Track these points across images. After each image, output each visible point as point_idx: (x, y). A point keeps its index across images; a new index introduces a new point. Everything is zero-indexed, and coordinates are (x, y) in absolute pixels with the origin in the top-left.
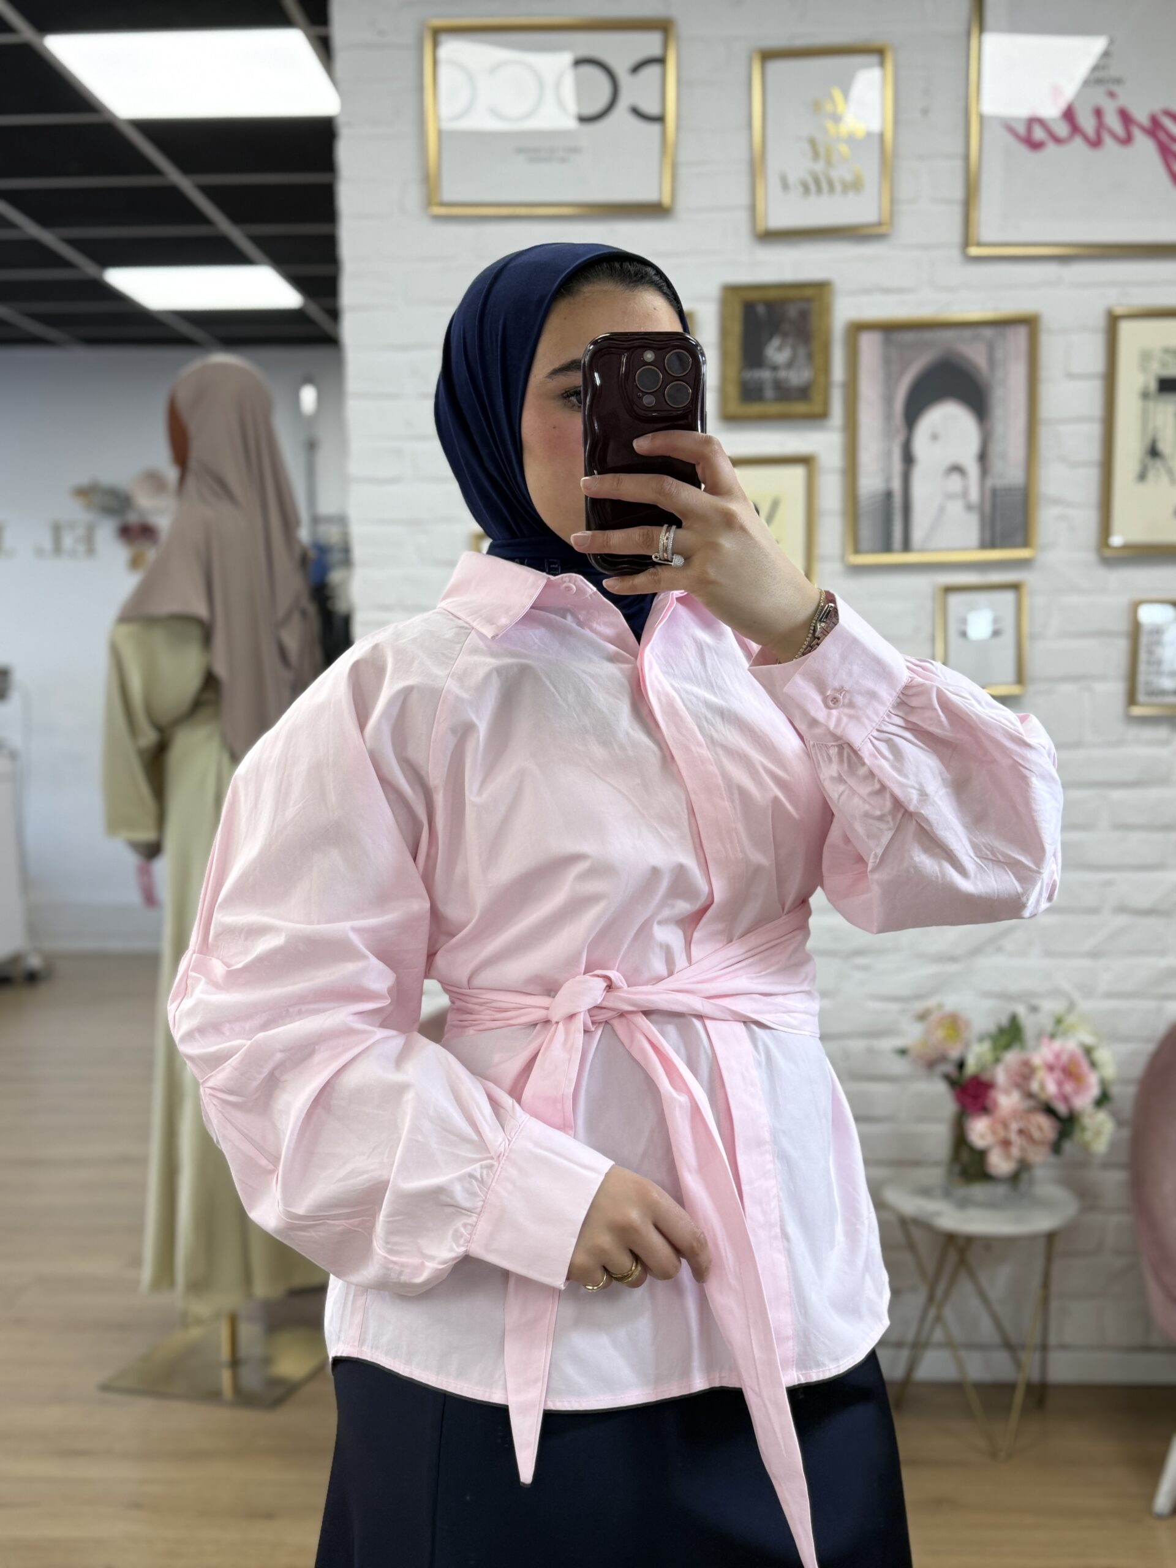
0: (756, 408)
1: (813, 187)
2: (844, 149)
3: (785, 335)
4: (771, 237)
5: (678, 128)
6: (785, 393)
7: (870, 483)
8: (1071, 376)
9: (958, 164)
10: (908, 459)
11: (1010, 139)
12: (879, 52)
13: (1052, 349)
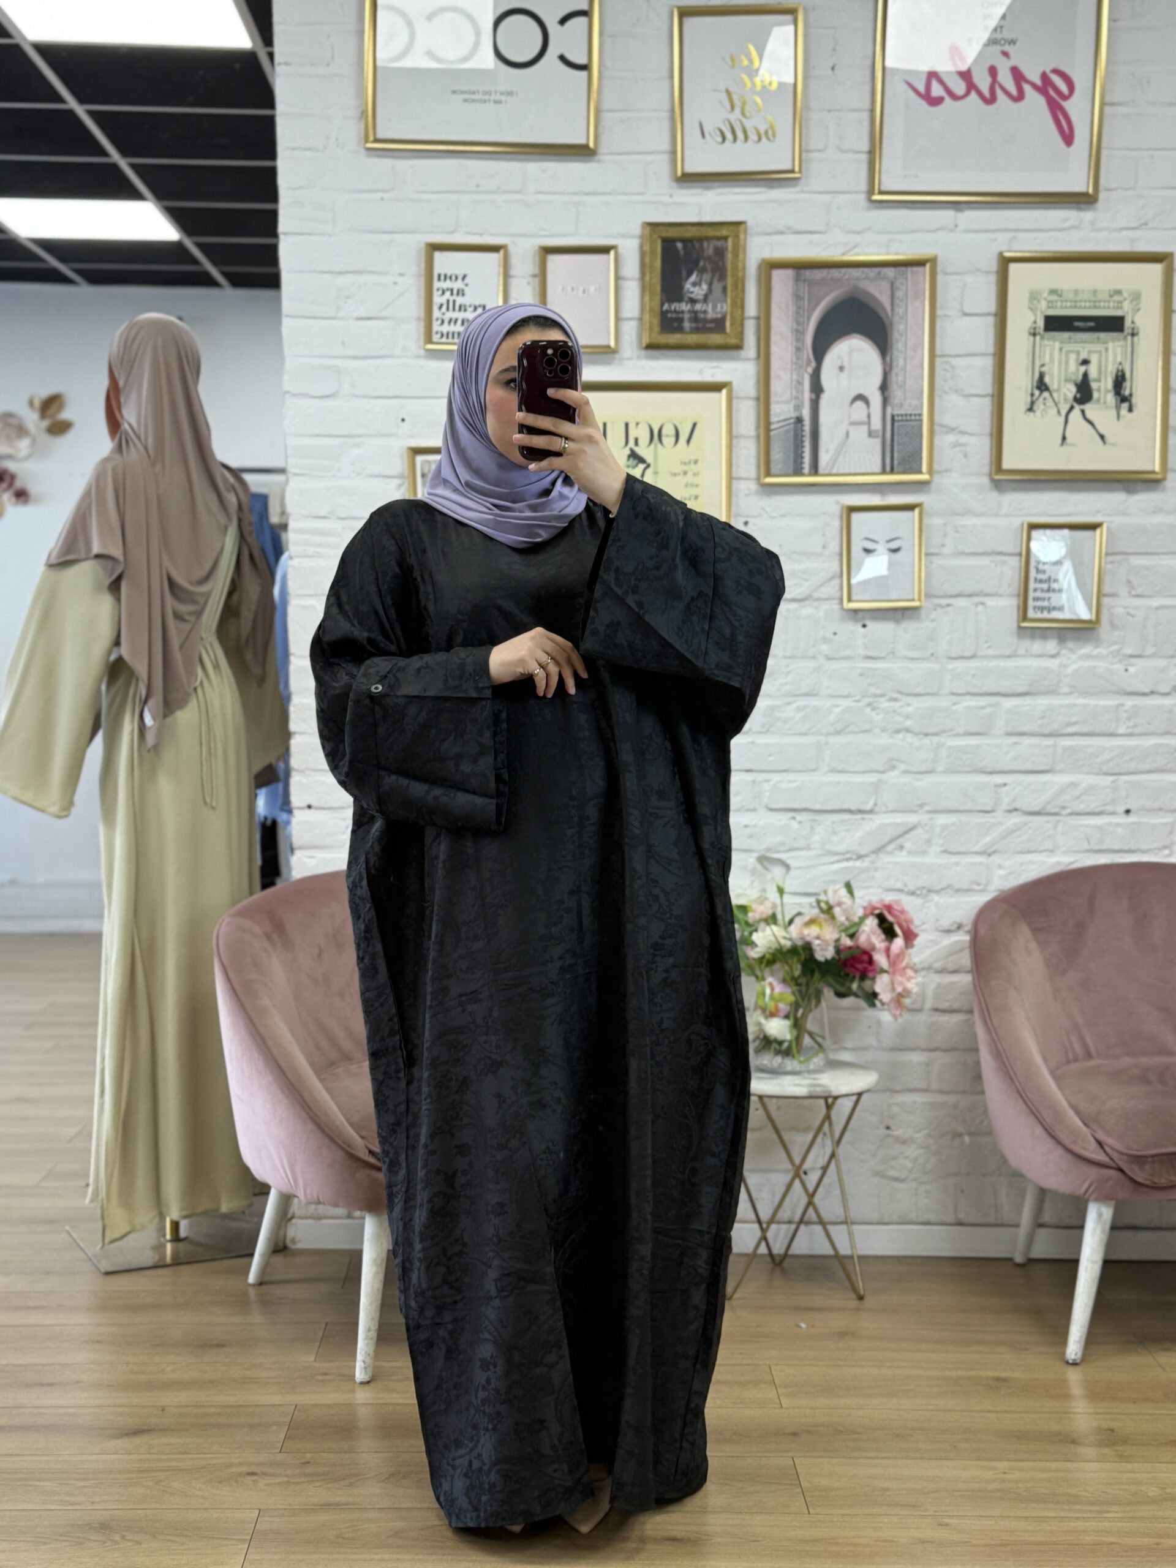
0: (675, 338)
1: (729, 135)
2: (758, 100)
3: (702, 271)
4: (688, 179)
5: (600, 77)
6: (702, 324)
7: (782, 410)
8: (966, 314)
9: (865, 116)
10: (817, 388)
11: (911, 93)
12: (792, 12)
13: (950, 289)
